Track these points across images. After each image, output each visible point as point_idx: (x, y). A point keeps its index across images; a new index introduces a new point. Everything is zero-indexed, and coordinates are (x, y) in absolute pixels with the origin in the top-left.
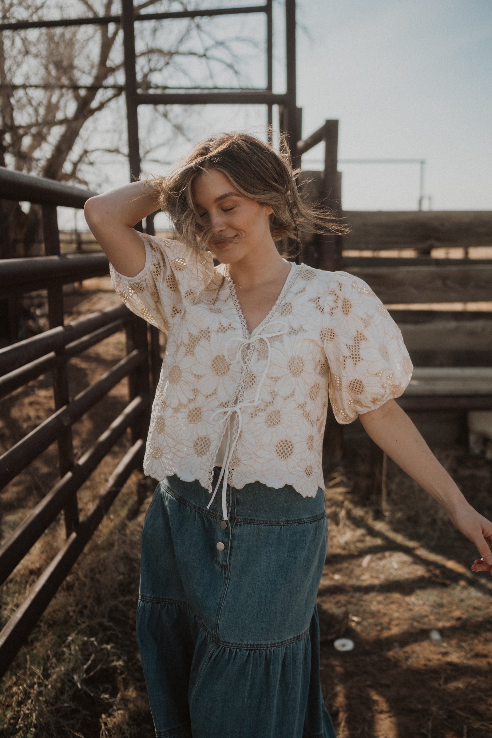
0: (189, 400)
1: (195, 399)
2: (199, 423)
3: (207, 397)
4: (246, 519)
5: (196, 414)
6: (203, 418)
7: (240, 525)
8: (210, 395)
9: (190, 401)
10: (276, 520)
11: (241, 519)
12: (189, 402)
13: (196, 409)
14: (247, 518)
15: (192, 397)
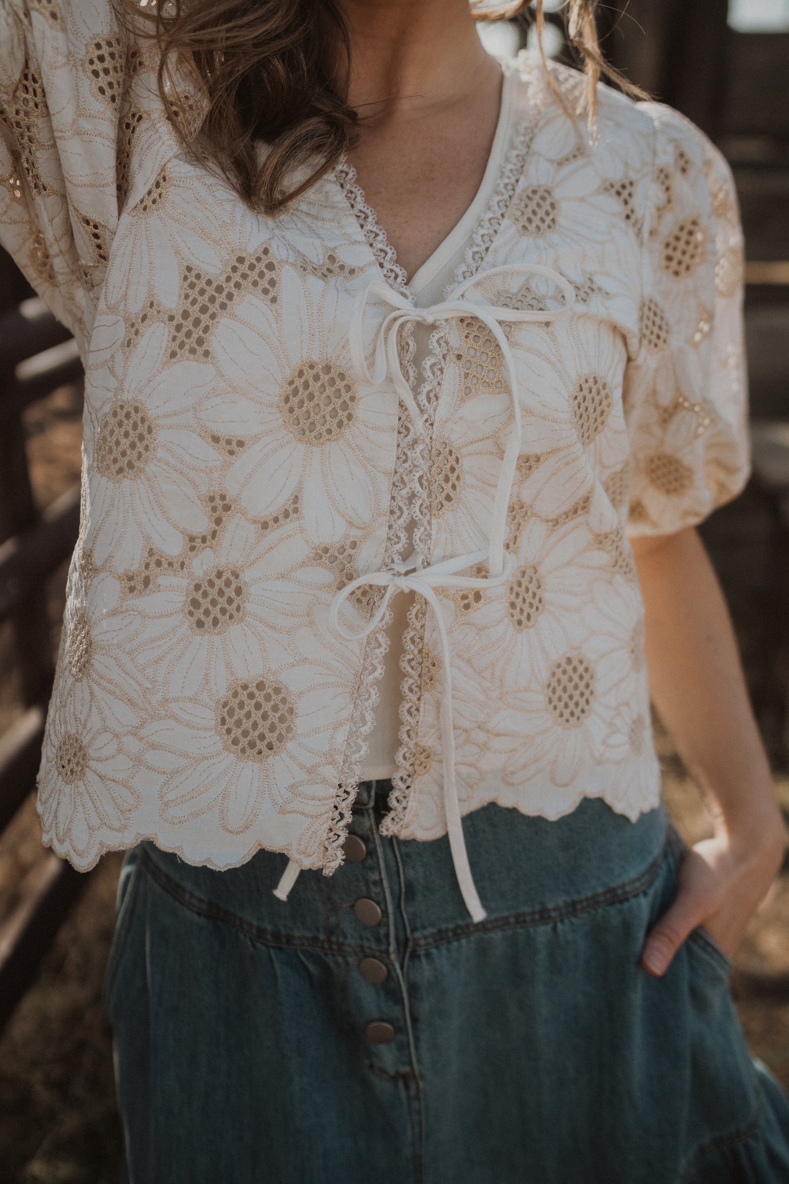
0: (192, 539)
1: (214, 534)
2: (235, 630)
3: (265, 526)
4: (440, 931)
5: (221, 593)
6: (249, 607)
7: (428, 955)
8: (276, 520)
9: (194, 543)
10: (538, 908)
11: (425, 938)
12: (192, 548)
13: (219, 575)
14: (443, 926)
15: (202, 525)
